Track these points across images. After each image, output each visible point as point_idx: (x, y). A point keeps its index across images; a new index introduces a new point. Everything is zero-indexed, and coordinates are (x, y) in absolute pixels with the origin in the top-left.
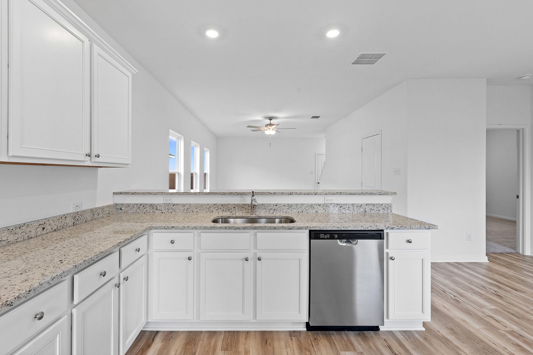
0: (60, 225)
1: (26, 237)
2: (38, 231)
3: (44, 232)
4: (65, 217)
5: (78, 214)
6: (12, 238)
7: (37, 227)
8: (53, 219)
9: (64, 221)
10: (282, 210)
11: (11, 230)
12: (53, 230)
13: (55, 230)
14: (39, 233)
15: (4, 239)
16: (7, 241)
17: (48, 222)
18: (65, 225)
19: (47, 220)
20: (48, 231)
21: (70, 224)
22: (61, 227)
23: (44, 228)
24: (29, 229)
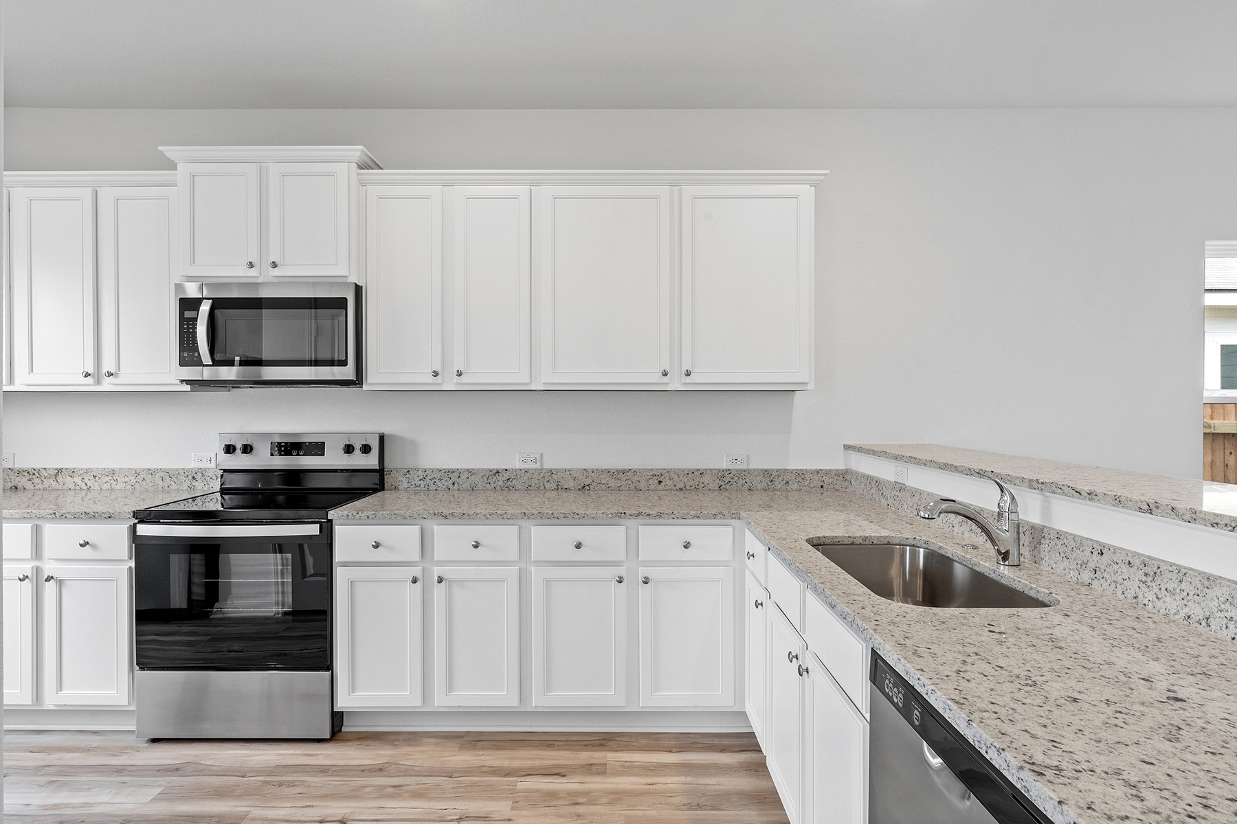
0: (691, 484)
1: (632, 487)
2: (651, 482)
3: (660, 487)
4: (700, 472)
5: (729, 472)
6: (612, 483)
7: (649, 477)
8: (678, 472)
9: (698, 479)
10: (1120, 580)
11: (611, 473)
12: (677, 487)
13: (681, 489)
14: (652, 487)
15: (603, 482)
16: (608, 486)
17: (667, 475)
18: (701, 485)
19: (665, 471)
20: (667, 488)
21: (711, 486)
22: (693, 487)
23: (660, 482)
24: (636, 478)
